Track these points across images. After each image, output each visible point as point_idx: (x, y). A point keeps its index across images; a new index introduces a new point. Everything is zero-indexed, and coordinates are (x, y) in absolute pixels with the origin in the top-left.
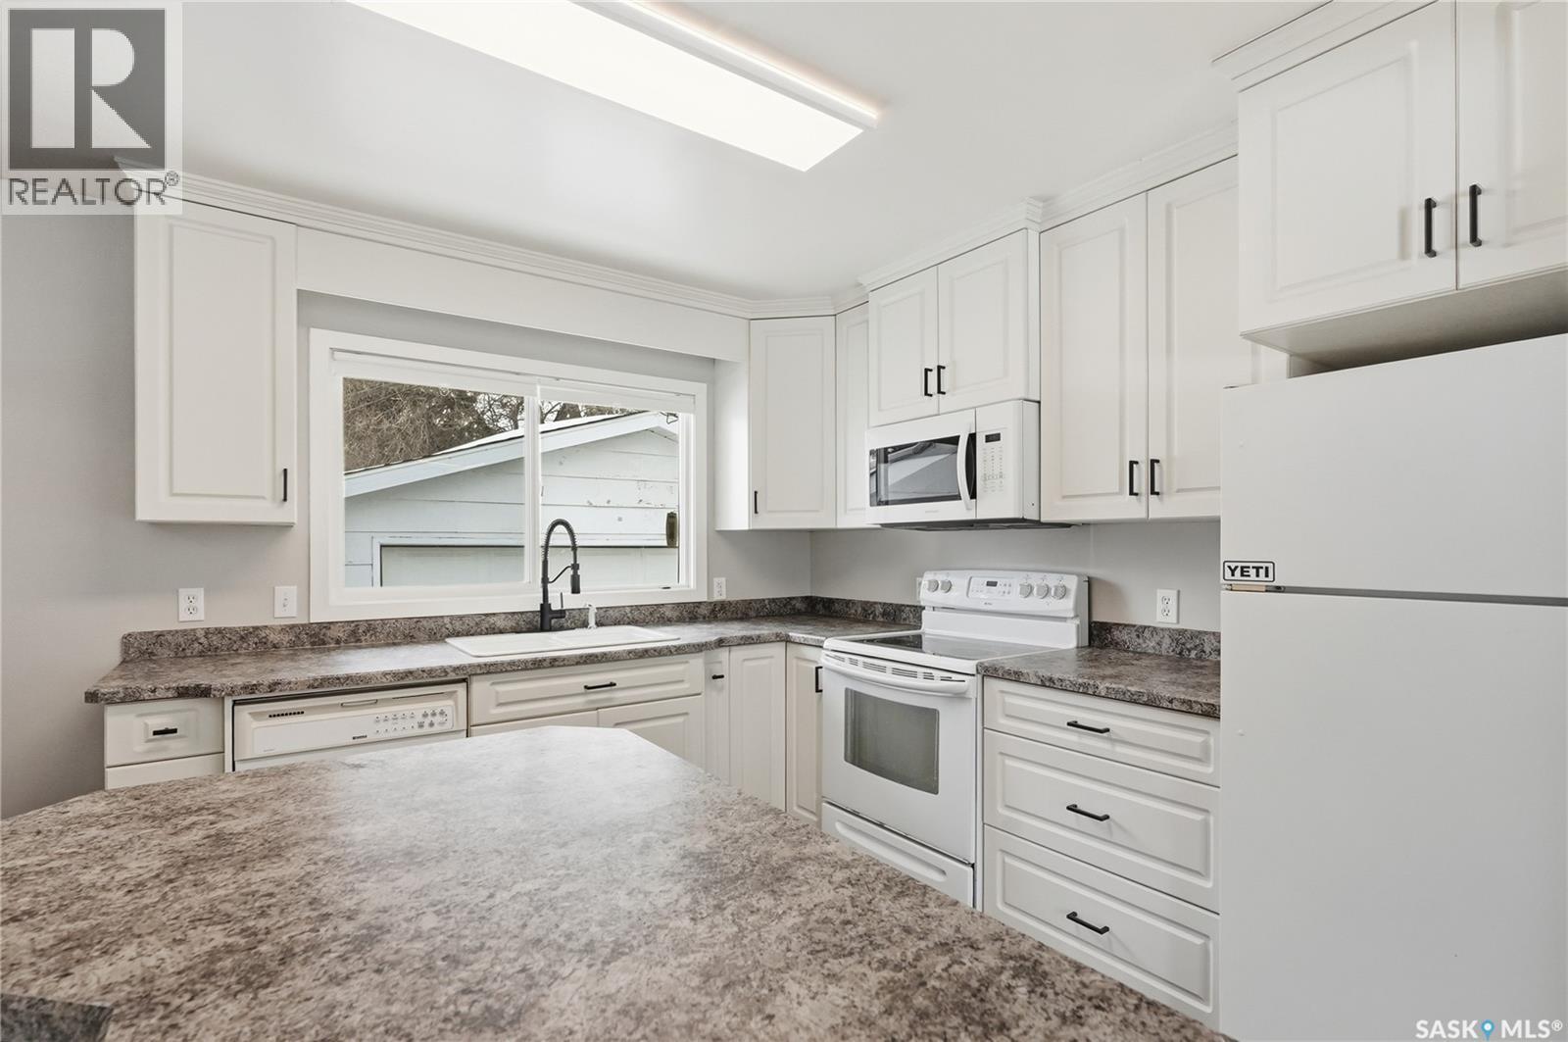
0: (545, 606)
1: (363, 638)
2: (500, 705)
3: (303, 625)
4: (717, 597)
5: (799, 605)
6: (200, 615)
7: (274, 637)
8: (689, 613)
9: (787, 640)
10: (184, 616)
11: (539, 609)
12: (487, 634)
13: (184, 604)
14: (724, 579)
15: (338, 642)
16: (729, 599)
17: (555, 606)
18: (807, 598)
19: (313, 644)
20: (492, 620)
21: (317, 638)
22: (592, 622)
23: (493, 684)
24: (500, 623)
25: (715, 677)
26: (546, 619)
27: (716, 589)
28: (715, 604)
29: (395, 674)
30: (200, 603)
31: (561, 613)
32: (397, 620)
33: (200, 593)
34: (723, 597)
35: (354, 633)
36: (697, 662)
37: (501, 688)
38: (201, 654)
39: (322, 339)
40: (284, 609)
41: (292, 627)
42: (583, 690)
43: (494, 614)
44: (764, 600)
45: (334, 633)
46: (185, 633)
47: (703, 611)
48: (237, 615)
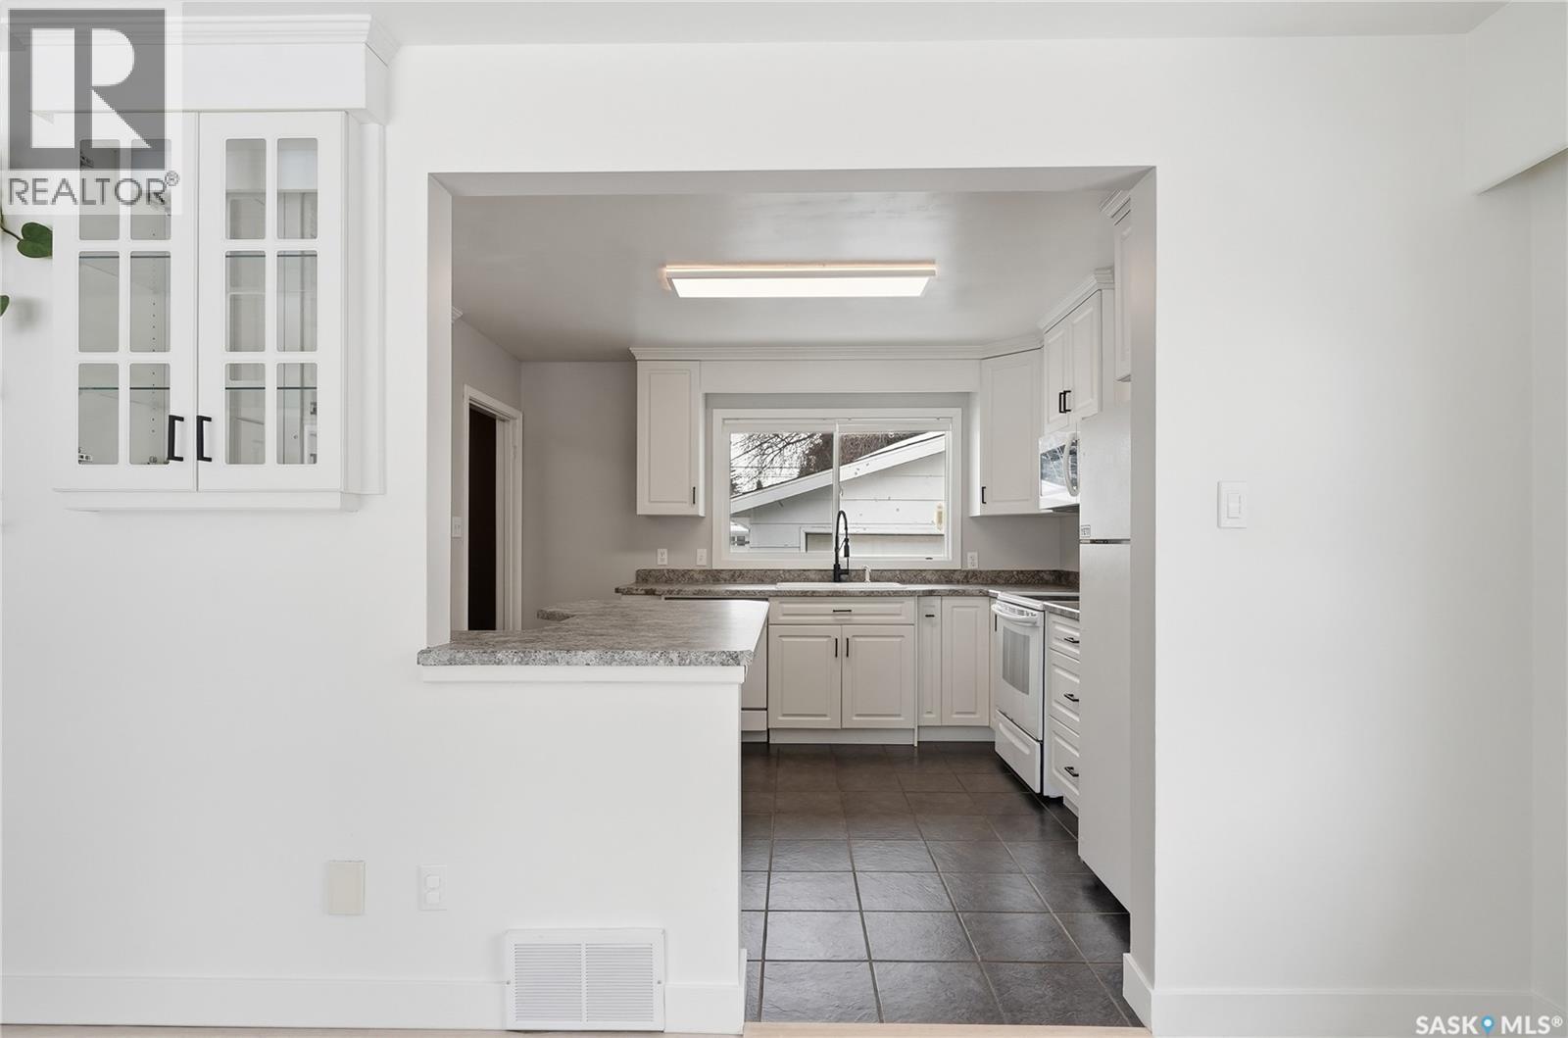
0: (837, 565)
2: (785, 615)
3: (709, 570)
4: (970, 567)
6: (666, 563)
7: (696, 576)
8: (946, 576)
9: (987, 595)
10: (659, 563)
11: (833, 568)
12: (803, 582)
13: (659, 556)
14: (976, 554)
15: (725, 581)
16: (981, 569)
17: (843, 567)
19: (713, 581)
20: (807, 573)
21: (715, 576)
22: (868, 578)
23: (781, 603)
24: (813, 576)
25: (928, 616)
26: (838, 574)
27: (969, 561)
28: (968, 572)
30: (665, 556)
31: (847, 572)
33: (665, 551)
34: (976, 567)
35: (733, 576)
36: (911, 603)
37: (785, 606)
38: (666, 582)
39: (718, 414)
40: (700, 560)
41: (704, 571)
42: (832, 612)
43: (809, 570)
44: (1012, 571)
45: (724, 575)
46: (659, 570)
47: (957, 576)
48: (681, 563)
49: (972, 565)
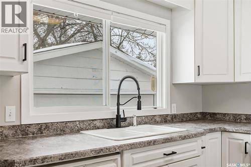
0: (118, 116)
1: (44, 132)
2: (134, 164)
3: (18, 126)
5: (199, 116)
7: (6, 132)
8: (164, 119)
11: (115, 117)
12: (93, 129)
14: (175, 105)
15: (33, 134)
18: (201, 113)
19: (23, 135)
21: (24, 132)
22: (135, 123)
24: (98, 124)
25: (202, 148)
26: (118, 122)
28: (173, 115)
29: (95, 151)
32: (57, 123)
35: (40, 129)
40: (10, 118)
41: (14, 127)
42: (162, 155)
43: (95, 120)
45: (32, 129)
49: (174, 112)
